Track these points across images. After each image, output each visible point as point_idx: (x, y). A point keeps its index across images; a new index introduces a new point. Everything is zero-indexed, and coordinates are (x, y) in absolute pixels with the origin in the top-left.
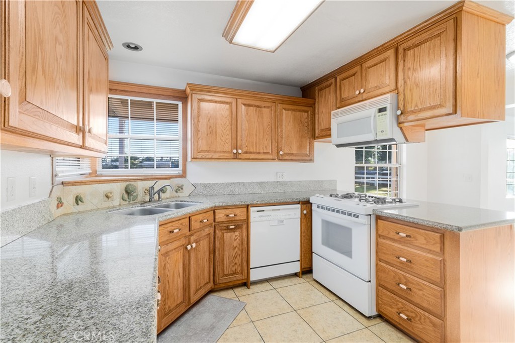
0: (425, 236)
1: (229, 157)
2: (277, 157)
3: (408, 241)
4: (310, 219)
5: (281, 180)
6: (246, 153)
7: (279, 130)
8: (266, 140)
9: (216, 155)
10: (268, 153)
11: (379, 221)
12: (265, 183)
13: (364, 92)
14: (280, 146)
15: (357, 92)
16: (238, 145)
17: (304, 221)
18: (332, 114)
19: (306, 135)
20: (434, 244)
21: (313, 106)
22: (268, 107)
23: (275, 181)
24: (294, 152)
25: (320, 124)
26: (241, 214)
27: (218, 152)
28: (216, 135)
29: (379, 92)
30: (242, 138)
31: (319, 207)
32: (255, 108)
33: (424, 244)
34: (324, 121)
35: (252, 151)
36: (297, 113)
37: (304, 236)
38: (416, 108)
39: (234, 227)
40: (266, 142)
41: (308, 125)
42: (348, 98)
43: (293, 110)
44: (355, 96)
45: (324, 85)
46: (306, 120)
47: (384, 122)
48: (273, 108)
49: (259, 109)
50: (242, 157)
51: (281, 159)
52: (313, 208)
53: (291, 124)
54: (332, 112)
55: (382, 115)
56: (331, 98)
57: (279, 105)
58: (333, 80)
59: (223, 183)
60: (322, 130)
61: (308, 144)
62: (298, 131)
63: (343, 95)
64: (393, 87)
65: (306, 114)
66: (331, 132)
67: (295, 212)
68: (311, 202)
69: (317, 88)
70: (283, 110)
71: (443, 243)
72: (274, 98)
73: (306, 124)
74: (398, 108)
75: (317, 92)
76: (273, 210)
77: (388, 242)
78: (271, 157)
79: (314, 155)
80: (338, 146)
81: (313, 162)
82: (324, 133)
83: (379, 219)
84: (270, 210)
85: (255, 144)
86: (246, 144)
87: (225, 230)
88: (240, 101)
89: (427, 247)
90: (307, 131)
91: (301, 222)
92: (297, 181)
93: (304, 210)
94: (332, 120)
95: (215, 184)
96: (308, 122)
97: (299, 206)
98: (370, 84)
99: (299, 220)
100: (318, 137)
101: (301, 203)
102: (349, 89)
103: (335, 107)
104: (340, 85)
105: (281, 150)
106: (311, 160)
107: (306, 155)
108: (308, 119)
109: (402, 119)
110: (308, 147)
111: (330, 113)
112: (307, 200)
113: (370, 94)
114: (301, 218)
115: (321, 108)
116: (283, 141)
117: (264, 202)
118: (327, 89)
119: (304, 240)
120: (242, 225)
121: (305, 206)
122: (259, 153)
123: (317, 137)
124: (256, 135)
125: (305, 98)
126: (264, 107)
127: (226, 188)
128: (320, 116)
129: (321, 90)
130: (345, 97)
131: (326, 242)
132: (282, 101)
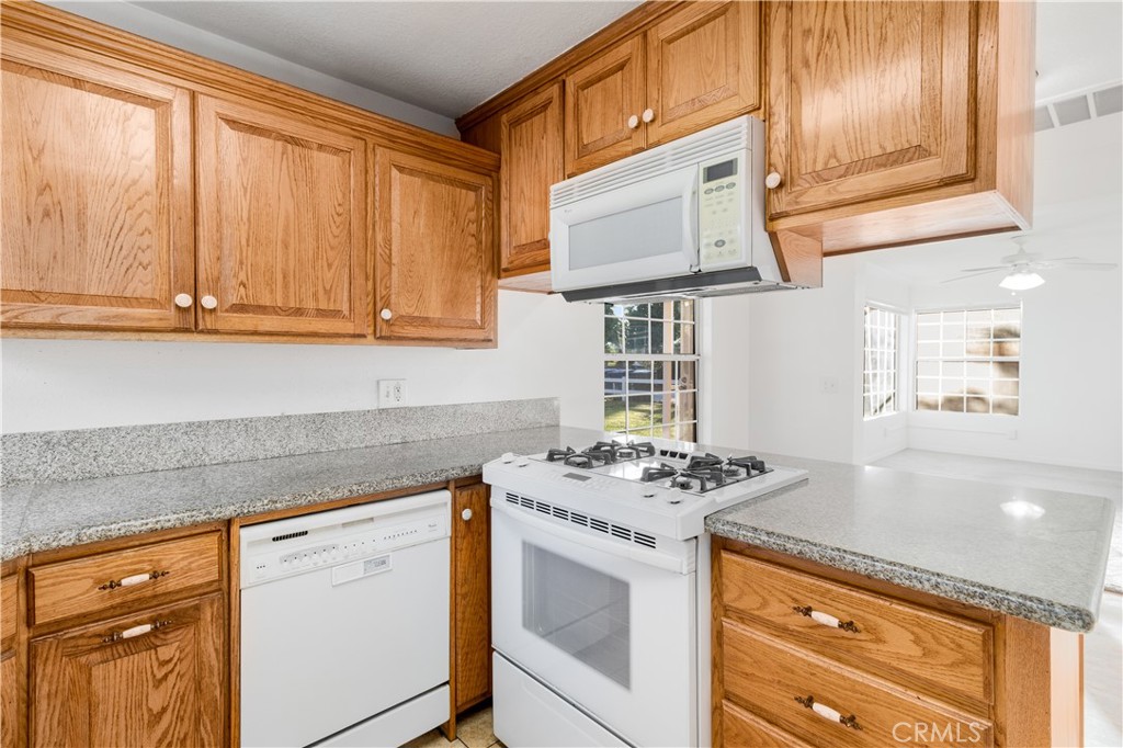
0: (916, 629)
1: (154, 324)
2: (371, 330)
3: (845, 642)
4: (484, 536)
5: (392, 403)
6: (241, 308)
7: (379, 237)
8: (330, 266)
9: (89, 314)
10: (336, 314)
11: (725, 555)
12: (336, 416)
13: (653, 121)
14: (381, 291)
15: (633, 122)
16: (202, 276)
17: (463, 544)
18: (552, 193)
19: (473, 262)
20: (954, 665)
21: (493, 171)
22: (337, 151)
23: (372, 406)
24: (431, 315)
25: (513, 230)
26: (189, 564)
27: (94, 300)
28: (81, 227)
29: (701, 117)
30: (220, 248)
31: (512, 498)
32: (279, 144)
33: (909, 659)
34: (527, 220)
35: (266, 301)
36: (443, 189)
37: (464, 596)
38: (833, 163)
39: (147, 628)
40: (329, 275)
41: (479, 231)
42: (601, 144)
43: (430, 176)
44: (624, 135)
45: (527, 105)
46: (472, 215)
47: (725, 210)
48: (357, 157)
49: (297, 149)
50: (219, 326)
51: (387, 335)
52: (493, 501)
53: (422, 221)
54: (553, 188)
55: (720, 188)
56: (549, 146)
57: (379, 150)
58: (555, 90)
59: (148, 428)
60: (521, 248)
61: (479, 291)
62: (444, 247)
63: (585, 136)
64: (751, 98)
65: (472, 195)
66: (549, 252)
67: (434, 516)
68: (485, 480)
69: (504, 118)
70: (395, 172)
71: (992, 661)
72: (360, 121)
73: (473, 228)
74: (768, 168)
75: (505, 131)
76: (345, 525)
77: (761, 636)
78: (349, 328)
79: (496, 324)
80: (571, 296)
81: (496, 346)
82: (527, 258)
83: (725, 549)
84: (333, 527)
85: (279, 277)
86: (242, 276)
87: (100, 648)
88: (209, 106)
89: (926, 673)
90: (473, 250)
91: (455, 549)
92: (447, 406)
93: (465, 508)
94: (552, 214)
95: (103, 433)
96: (478, 221)
97: (446, 496)
98: (675, 94)
99: (447, 544)
100: (510, 272)
101: (452, 486)
102: (604, 114)
103: (561, 176)
104: (577, 105)
105: (387, 305)
106: (489, 342)
107: (473, 326)
108: (479, 211)
109: (781, 203)
110: (479, 299)
111: (547, 194)
112: (475, 472)
113: (672, 127)
114: (454, 538)
115: (519, 177)
116: (395, 275)
117: (303, 501)
118: (536, 119)
119: (465, 607)
120: (197, 608)
121: (466, 493)
122: (299, 312)
123: (506, 270)
124: (286, 246)
125: (469, 142)
126: (321, 147)
127: (165, 444)
128: (514, 203)
129: (516, 123)
130: (591, 139)
131: (539, 620)
132: (392, 139)
